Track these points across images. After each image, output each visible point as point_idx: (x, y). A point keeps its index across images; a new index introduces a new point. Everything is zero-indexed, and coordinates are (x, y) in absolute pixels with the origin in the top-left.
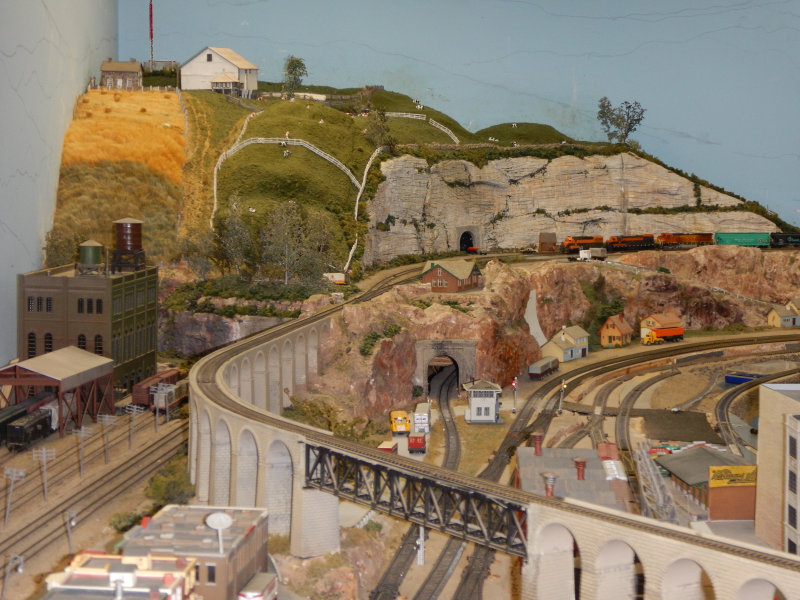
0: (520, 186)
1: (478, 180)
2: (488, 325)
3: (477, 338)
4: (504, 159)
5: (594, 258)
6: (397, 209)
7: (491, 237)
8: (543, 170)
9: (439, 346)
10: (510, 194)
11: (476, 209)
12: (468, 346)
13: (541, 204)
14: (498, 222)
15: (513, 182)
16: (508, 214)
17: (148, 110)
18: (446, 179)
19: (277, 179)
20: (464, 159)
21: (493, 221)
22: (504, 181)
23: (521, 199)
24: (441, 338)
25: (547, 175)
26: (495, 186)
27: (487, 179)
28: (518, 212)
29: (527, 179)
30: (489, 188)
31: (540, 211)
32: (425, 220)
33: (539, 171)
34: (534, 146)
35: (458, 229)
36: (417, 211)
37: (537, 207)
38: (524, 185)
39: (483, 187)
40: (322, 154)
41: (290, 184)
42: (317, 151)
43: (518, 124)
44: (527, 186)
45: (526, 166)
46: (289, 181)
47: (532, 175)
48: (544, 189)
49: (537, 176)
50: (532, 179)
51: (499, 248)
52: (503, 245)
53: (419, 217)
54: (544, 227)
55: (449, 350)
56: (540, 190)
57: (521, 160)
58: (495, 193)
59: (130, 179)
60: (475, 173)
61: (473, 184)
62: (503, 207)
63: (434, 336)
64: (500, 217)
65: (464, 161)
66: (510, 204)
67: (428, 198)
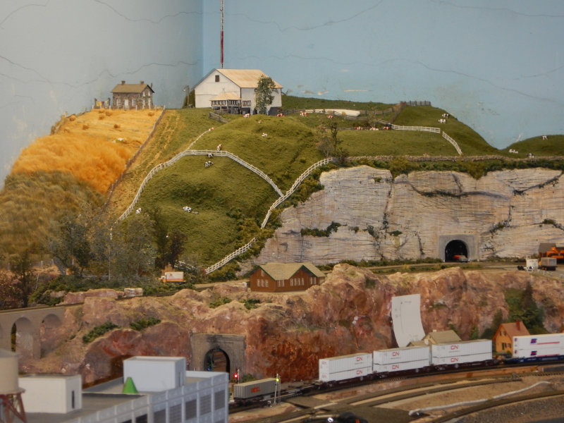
0: (526, 196)
1: (473, 190)
2: (255, 321)
3: (246, 333)
4: (508, 171)
5: (540, 268)
6: (345, 217)
7: (489, 246)
8: (554, 181)
9: (213, 339)
10: (514, 204)
11: (468, 219)
12: (236, 340)
13: (550, 215)
14: (498, 231)
15: (520, 193)
16: (510, 224)
17: (122, 126)
18: (420, 189)
19: (188, 187)
20: (455, 170)
21: (493, 231)
22: (507, 192)
23: (526, 210)
24: (216, 332)
25: (559, 186)
26: (496, 196)
27: (485, 190)
28: (523, 222)
29: (534, 190)
30: (487, 198)
31: (546, 222)
32: (386, 228)
33: (549, 182)
34: (550, 158)
35: (442, 237)
36: (375, 219)
37: (544, 217)
38: (531, 195)
39: (479, 198)
40: (246, 164)
41: (199, 192)
42: (241, 162)
43: (548, 137)
44: (534, 197)
45: (534, 177)
46: (198, 189)
47: (540, 186)
48: (554, 200)
49: (546, 187)
50: (541, 190)
51: (497, 257)
52: (501, 255)
53: (377, 225)
54: (550, 237)
55: (221, 343)
56: (548, 201)
57: (529, 171)
58: (496, 203)
59: (53, 187)
60: (467, 182)
61: (466, 194)
62: (505, 217)
63: (211, 330)
64: (500, 227)
65: (454, 172)
66: (514, 214)
67: (390, 207)
